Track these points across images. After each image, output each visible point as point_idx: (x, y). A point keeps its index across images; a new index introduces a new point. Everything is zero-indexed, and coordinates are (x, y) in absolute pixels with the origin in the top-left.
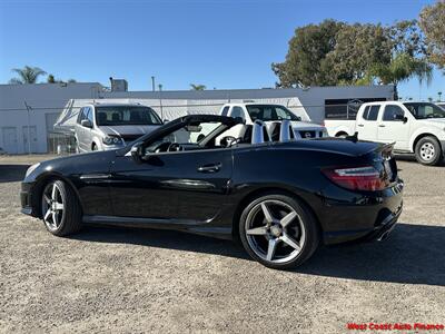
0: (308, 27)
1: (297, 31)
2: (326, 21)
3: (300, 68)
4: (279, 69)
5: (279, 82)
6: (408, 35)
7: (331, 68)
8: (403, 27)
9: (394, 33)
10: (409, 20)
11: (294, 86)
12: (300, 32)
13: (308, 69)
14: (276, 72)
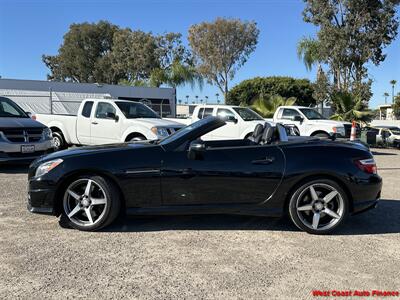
0: (83, 25)
1: (72, 27)
2: (101, 22)
3: (77, 63)
4: (50, 61)
5: (51, 75)
6: (175, 46)
7: (108, 66)
8: (171, 38)
9: (163, 42)
10: (176, 33)
11: (67, 79)
12: (75, 28)
13: (85, 65)
14: (48, 65)
